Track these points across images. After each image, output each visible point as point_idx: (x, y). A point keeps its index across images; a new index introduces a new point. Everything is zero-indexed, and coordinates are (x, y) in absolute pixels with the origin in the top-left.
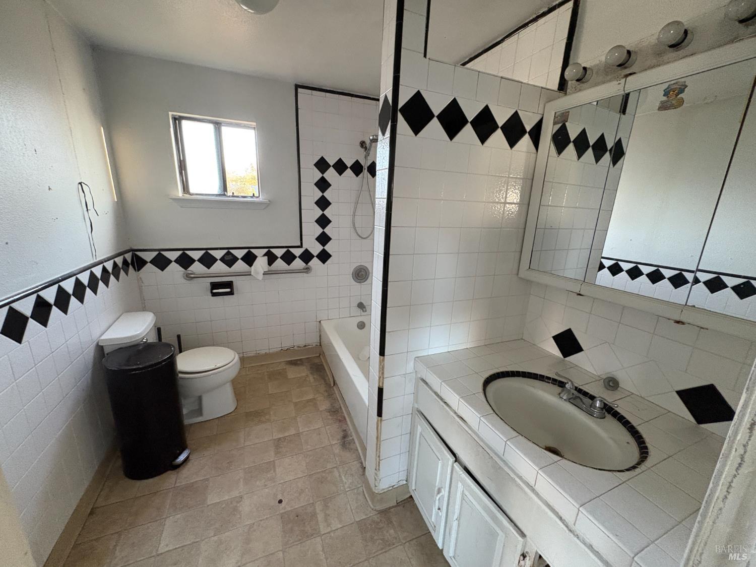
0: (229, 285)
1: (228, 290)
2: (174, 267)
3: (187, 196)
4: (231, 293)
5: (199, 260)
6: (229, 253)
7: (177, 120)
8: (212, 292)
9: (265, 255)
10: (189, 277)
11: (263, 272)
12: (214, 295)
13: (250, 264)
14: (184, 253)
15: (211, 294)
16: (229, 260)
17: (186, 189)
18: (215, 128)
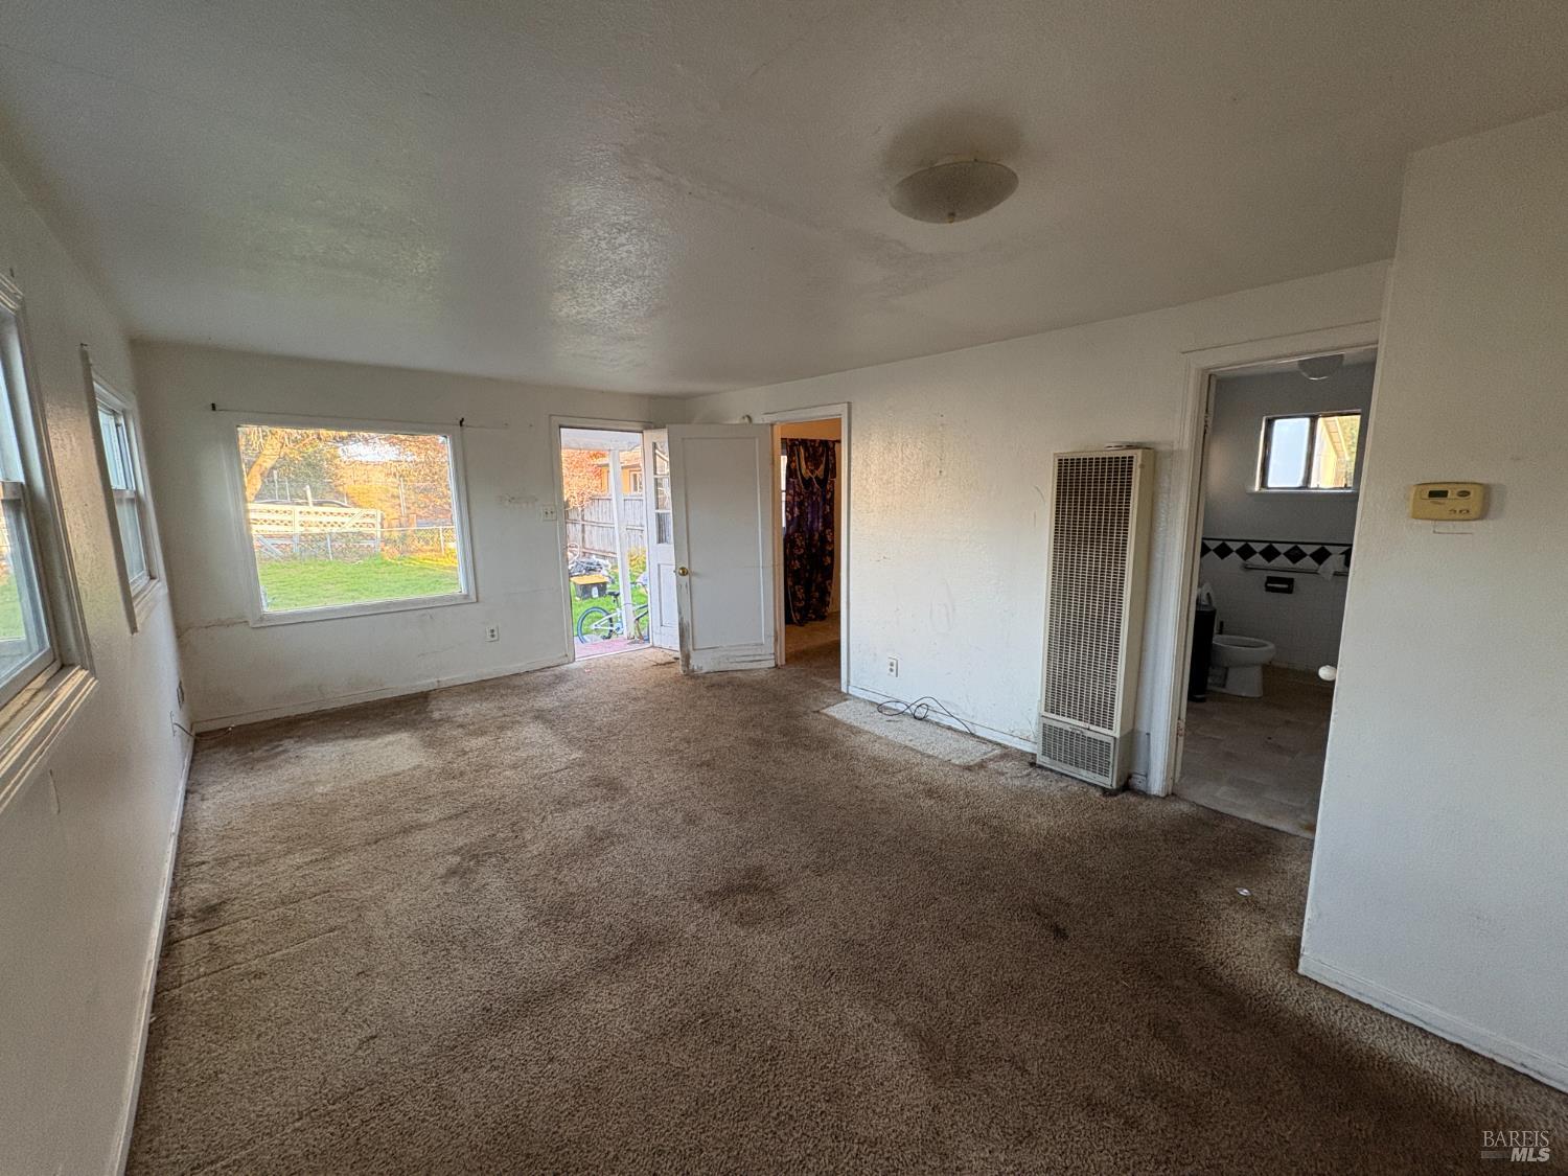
0: (1290, 582)
1: (1285, 586)
2: (1234, 558)
3: (1264, 490)
4: (1289, 591)
5: (1261, 553)
6: (1296, 548)
7: (1270, 423)
8: (1266, 586)
9: (1342, 554)
10: (1246, 568)
11: (1332, 571)
12: (1269, 589)
13: (1320, 562)
14: (1247, 545)
15: (1264, 588)
16: (1295, 555)
17: (1264, 483)
18: (1311, 421)
